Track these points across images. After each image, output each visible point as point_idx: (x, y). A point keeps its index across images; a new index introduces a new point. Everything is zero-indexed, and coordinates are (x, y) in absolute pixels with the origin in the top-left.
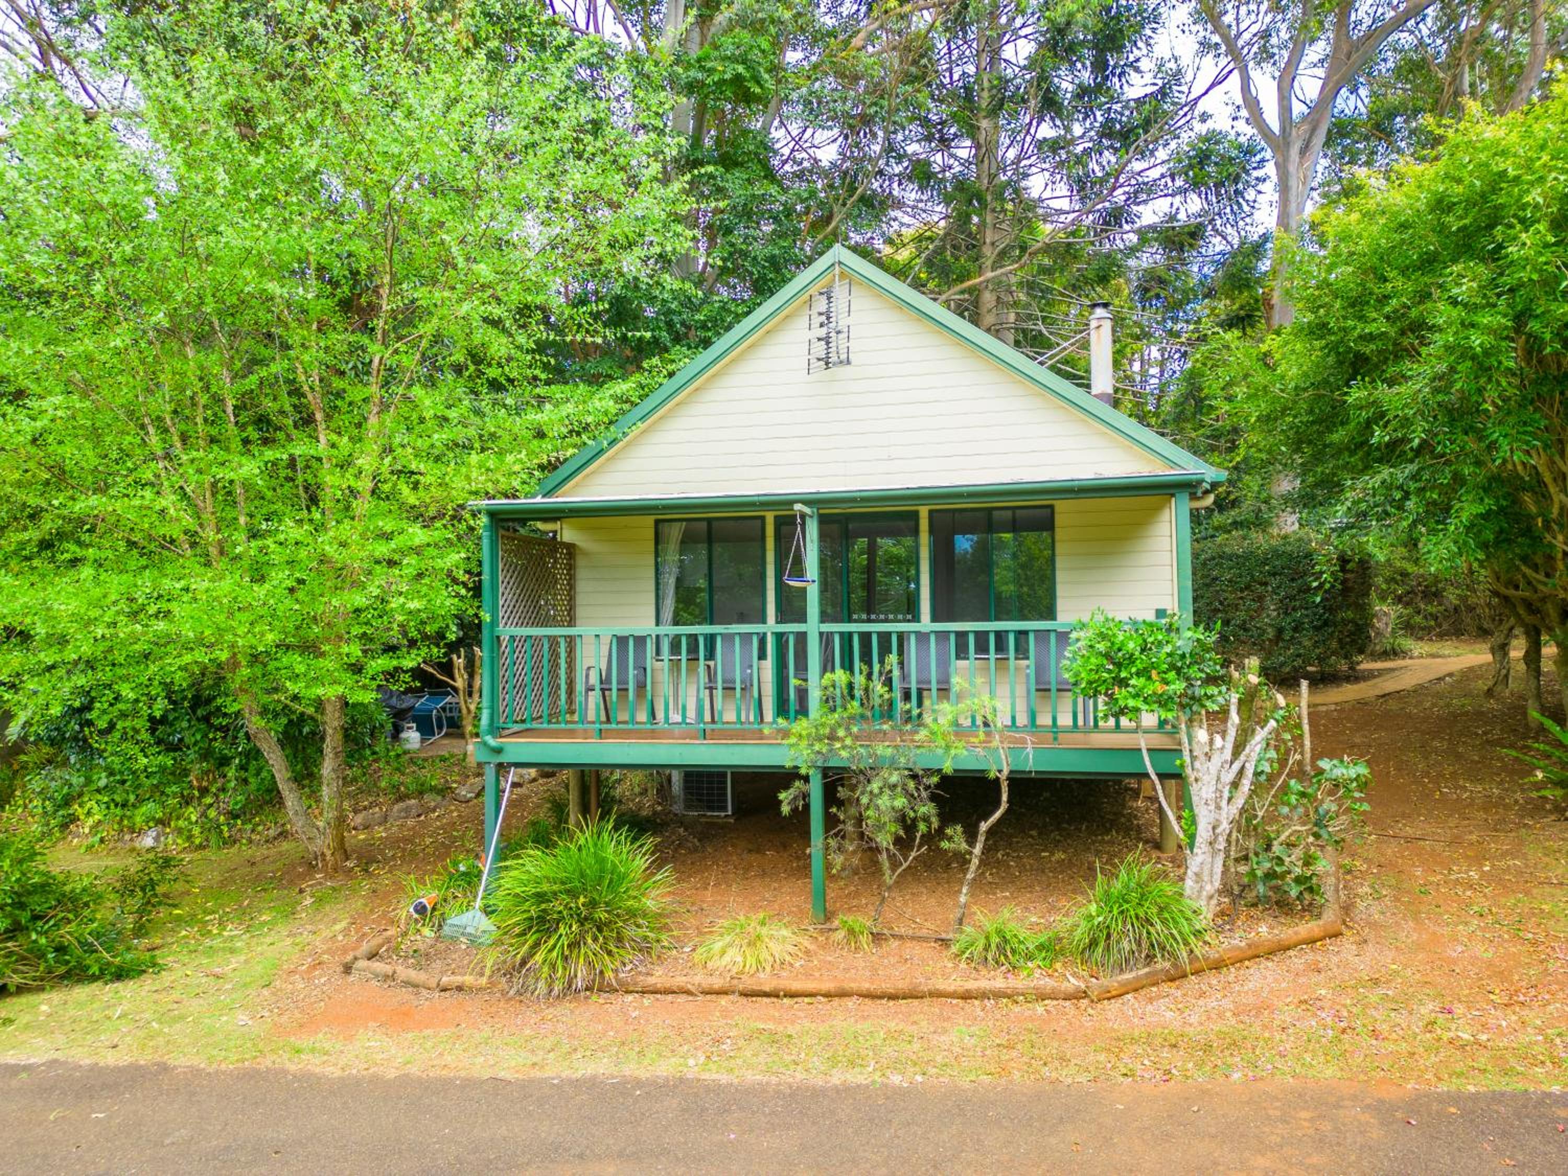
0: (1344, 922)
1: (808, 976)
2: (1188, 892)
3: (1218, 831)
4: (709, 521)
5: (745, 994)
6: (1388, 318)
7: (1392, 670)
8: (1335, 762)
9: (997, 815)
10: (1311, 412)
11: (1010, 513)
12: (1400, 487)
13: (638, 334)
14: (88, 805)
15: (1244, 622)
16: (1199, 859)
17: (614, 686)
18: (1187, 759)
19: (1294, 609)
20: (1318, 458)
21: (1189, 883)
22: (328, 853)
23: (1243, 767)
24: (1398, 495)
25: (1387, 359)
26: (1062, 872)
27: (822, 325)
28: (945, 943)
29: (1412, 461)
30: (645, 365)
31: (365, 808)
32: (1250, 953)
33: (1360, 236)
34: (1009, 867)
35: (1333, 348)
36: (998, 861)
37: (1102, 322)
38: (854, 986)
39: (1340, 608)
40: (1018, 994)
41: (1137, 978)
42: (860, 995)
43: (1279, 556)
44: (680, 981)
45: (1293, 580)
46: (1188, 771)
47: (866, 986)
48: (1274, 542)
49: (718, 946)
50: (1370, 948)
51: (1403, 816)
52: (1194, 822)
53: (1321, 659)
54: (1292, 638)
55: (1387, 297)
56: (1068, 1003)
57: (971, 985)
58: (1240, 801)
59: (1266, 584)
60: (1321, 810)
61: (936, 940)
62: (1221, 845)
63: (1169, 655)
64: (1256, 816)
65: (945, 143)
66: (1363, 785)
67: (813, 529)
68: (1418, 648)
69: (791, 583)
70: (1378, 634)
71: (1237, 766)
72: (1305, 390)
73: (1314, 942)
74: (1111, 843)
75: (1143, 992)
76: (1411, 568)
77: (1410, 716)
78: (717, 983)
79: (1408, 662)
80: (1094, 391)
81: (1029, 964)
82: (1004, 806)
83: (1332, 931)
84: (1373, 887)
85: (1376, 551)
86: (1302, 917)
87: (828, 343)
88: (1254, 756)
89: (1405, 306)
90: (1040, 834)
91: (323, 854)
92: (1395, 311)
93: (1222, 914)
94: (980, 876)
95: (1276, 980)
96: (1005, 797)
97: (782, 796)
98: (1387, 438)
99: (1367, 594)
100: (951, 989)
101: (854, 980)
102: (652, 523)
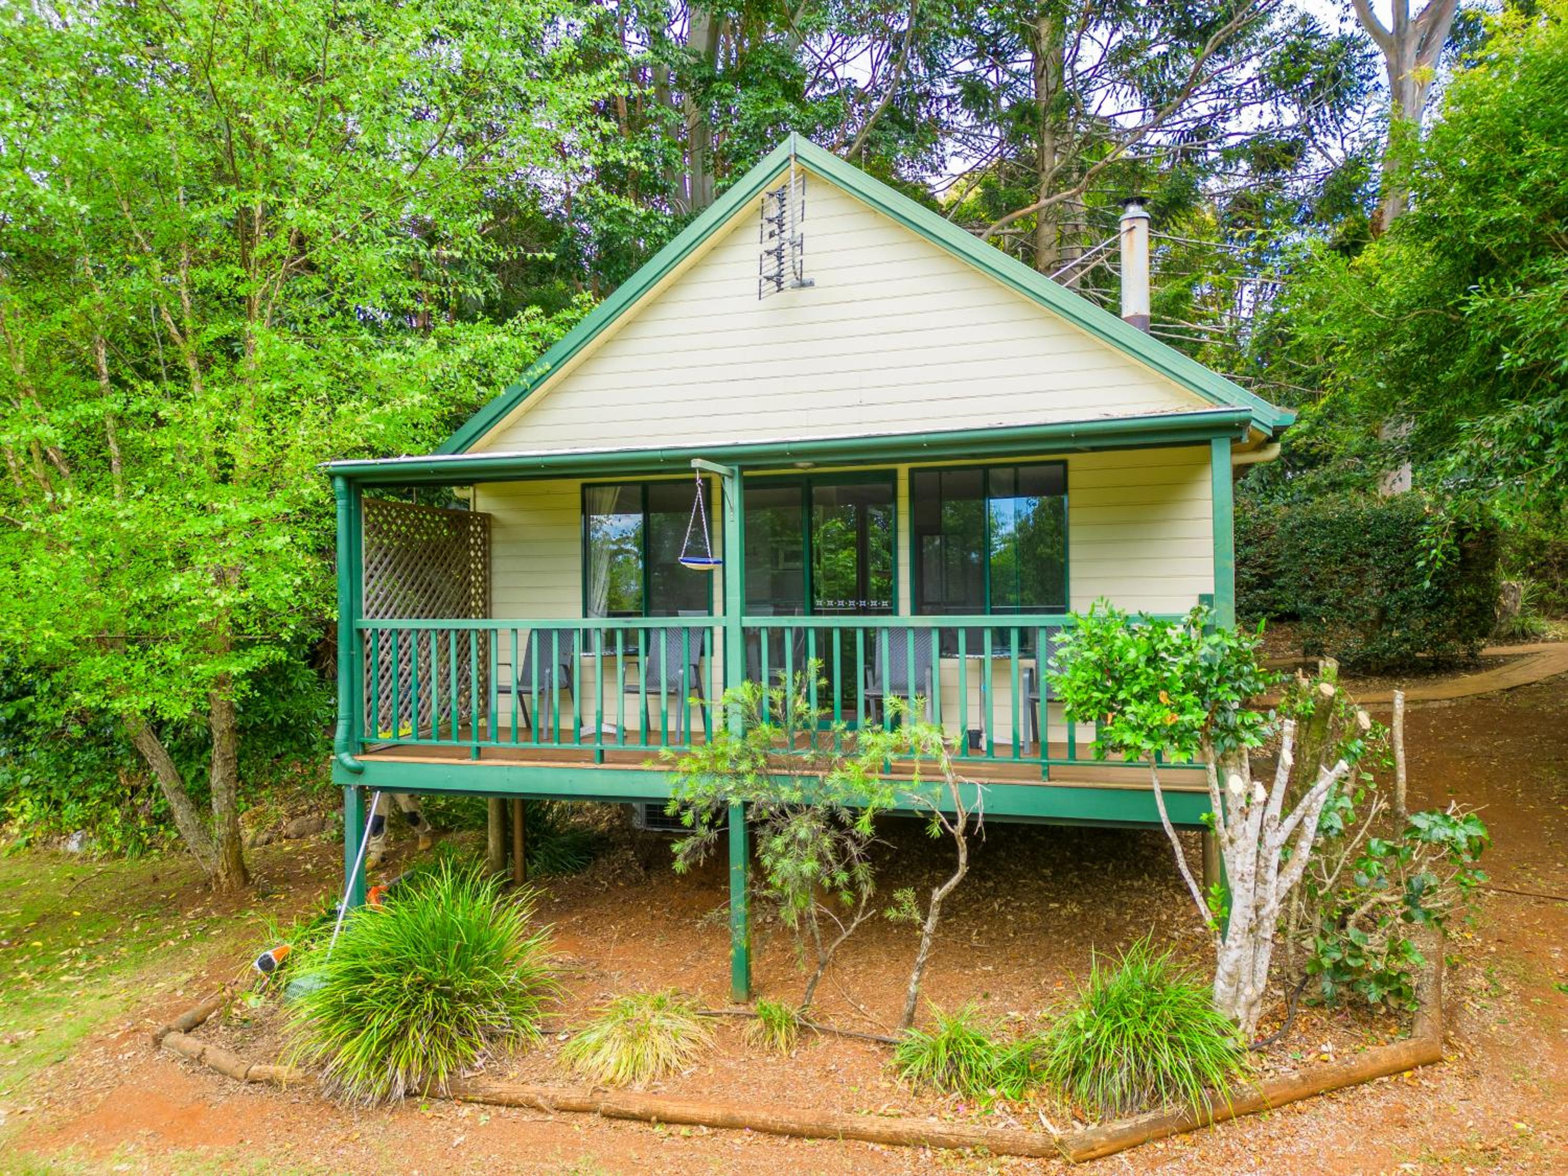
0: (1446, 1040)
1: (693, 1092)
2: (1218, 997)
3: (1262, 913)
4: (645, 485)
5: (611, 1116)
6: (1523, 200)
7: (1522, 656)
8: (1436, 818)
9: (954, 881)
10: (1418, 336)
11: (1011, 471)
12: (1537, 430)
13: (539, 255)
14: (22, 802)
15: (1340, 600)
16: (1233, 955)
17: (535, 688)
18: (1218, 812)
19: (1402, 585)
20: (1428, 400)
21: (1220, 985)
22: (222, 874)
23: (1301, 823)
24: (1535, 440)
25: (1520, 259)
26: (1069, 935)
27: (772, 235)
28: (887, 1046)
29: (1554, 395)
30: (575, 300)
31: (304, 813)
32: (1304, 1090)
33: (1486, 92)
34: (1005, 922)
35: (1445, 250)
36: (993, 914)
37: (1136, 223)
38: (745, 1114)
39: (1458, 582)
40: (965, 1145)
41: (1135, 1130)
42: (754, 1129)
43: (1383, 523)
44: (532, 1090)
45: (1401, 550)
46: (1220, 828)
47: (762, 1116)
48: (1377, 506)
49: (592, 1039)
50: (1484, 1085)
51: (1534, 860)
52: (1227, 901)
53: (1434, 644)
54: (1398, 619)
55: (1521, 173)
56: (1033, 1163)
57: (903, 1126)
58: (1295, 873)
59: (1367, 556)
60: (1415, 883)
61: (878, 1042)
62: (1268, 931)
63: (1188, 668)
64: (1322, 885)
65: (1000, 57)
66: (1477, 848)
67: (733, 493)
68: (1551, 628)
69: (689, 565)
70: (1505, 612)
71: (1290, 823)
72: (1410, 309)
73: (1400, 1071)
74: (1141, 890)
75: (1143, 1150)
76: (1548, 536)
77: (1542, 717)
78: (575, 1096)
79: (1540, 646)
80: (1124, 315)
81: (992, 1092)
82: (963, 869)
83: (1427, 1056)
84: (1487, 976)
85: (1502, 515)
86: (1387, 1027)
87: (780, 258)
88: (1318, 807)
89: (1548, 180)
90: (1054, 874)
91: (217, 875)
92: (1536, 188)
93: (1273, 1016)
94: (934, 959)
95: (1340, 1140)
96: (963, 858)
97: (676, 848)
98: (1521, 361)
99: (1492, 567)
100: (874, 1129)
101: (748, 1106)
102: (578, 489)
